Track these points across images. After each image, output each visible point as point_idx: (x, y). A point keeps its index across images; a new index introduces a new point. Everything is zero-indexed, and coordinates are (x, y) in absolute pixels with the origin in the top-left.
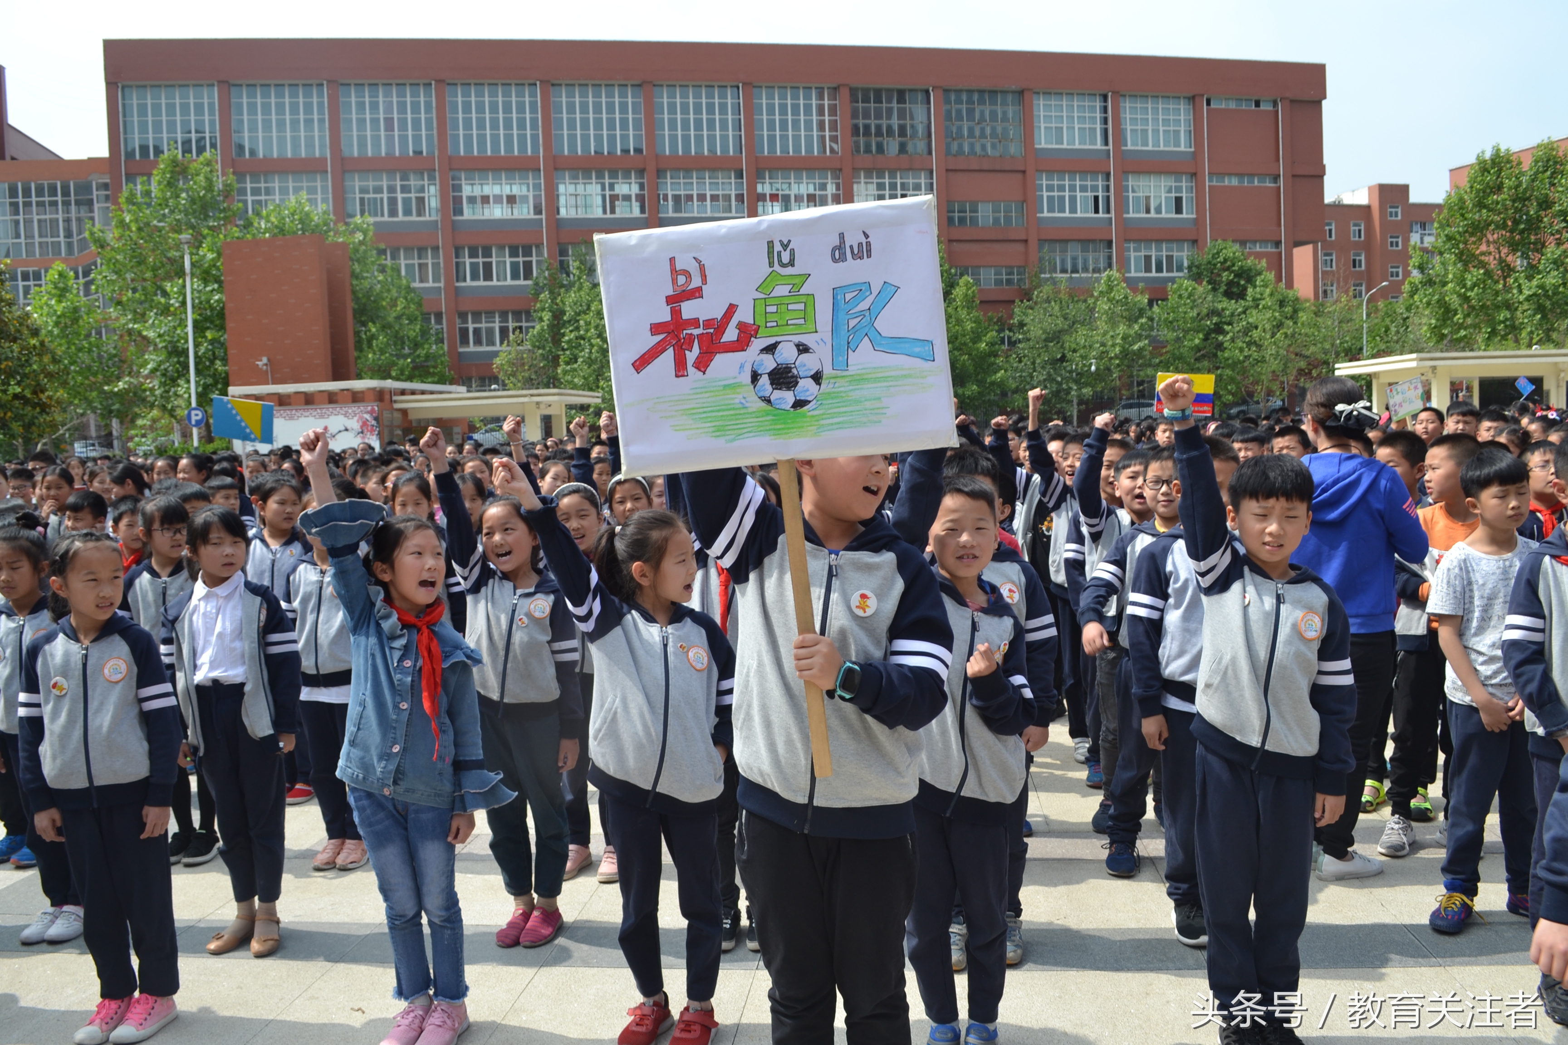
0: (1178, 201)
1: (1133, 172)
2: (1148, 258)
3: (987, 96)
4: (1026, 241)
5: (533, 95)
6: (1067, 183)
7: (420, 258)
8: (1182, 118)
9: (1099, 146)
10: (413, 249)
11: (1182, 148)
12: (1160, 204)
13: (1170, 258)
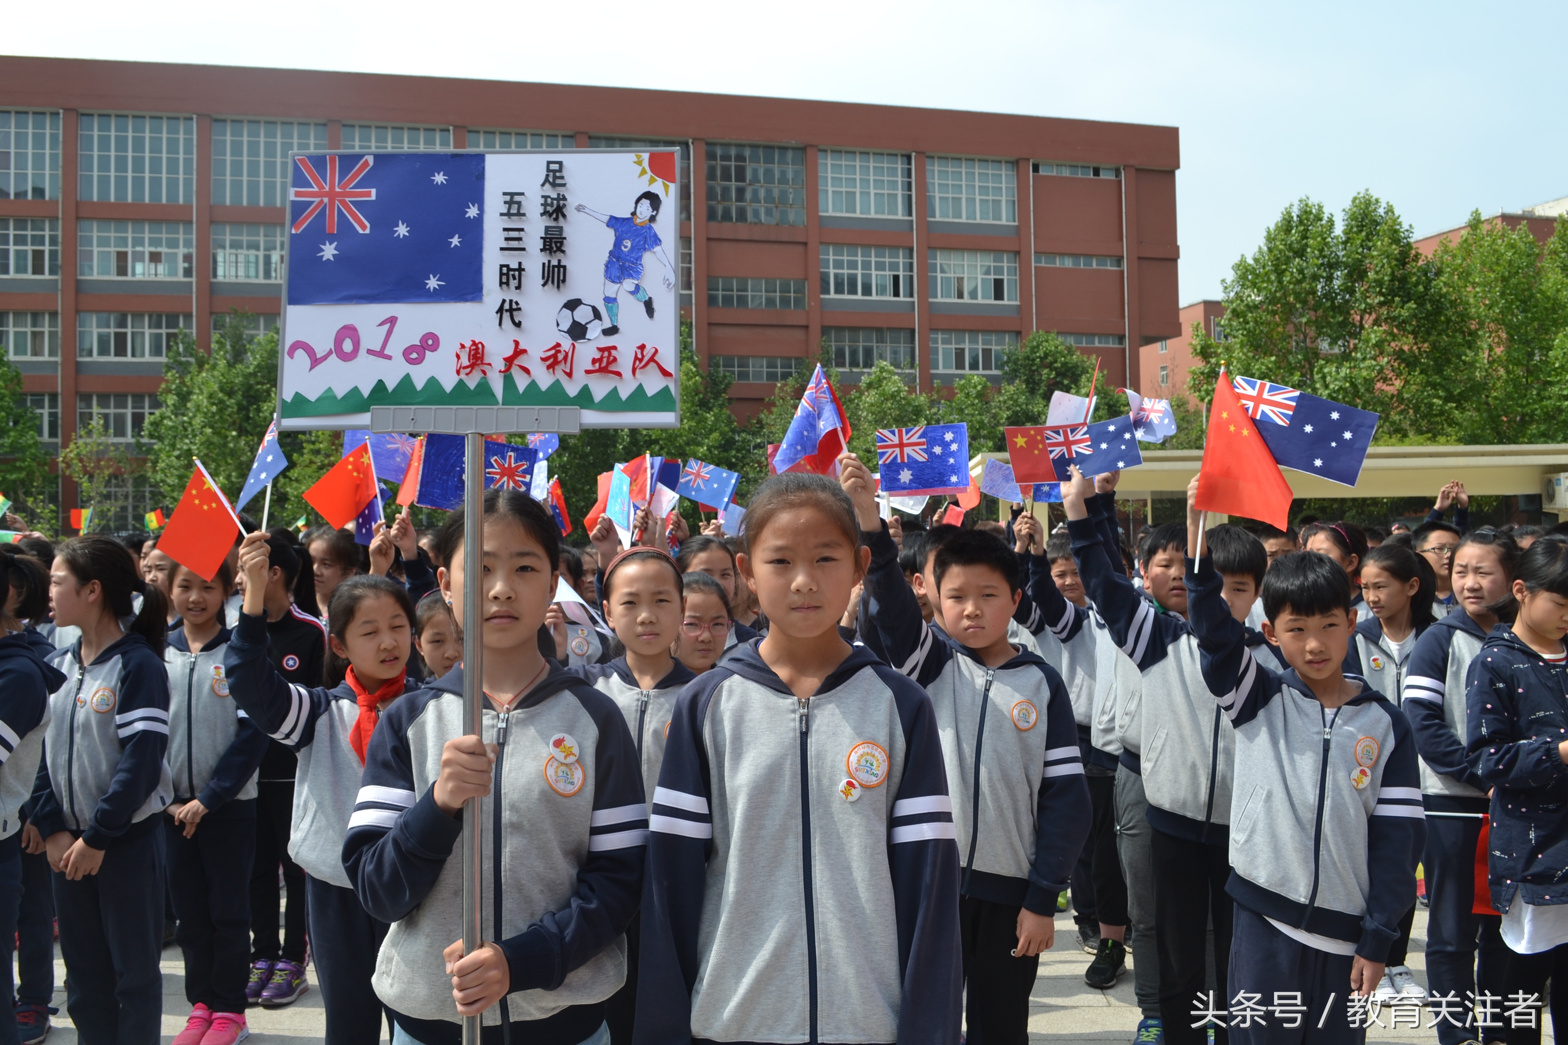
0: (998, 284)
1: (942, 249)
2: (960, 353)
3: (761, 153)
4: (806, 327)
5: (188, 131)
6: (859, 259)
7: (34, 325)
8: (1004, 185)
9: (900, 215)
10: (26, 314)
11: (1004, 222)
12: (976, 288)
13: (987, 353)
